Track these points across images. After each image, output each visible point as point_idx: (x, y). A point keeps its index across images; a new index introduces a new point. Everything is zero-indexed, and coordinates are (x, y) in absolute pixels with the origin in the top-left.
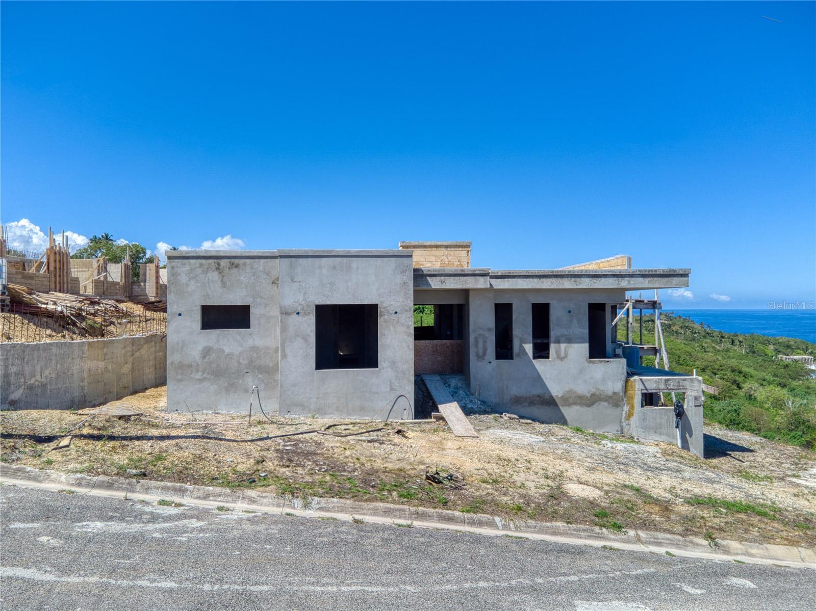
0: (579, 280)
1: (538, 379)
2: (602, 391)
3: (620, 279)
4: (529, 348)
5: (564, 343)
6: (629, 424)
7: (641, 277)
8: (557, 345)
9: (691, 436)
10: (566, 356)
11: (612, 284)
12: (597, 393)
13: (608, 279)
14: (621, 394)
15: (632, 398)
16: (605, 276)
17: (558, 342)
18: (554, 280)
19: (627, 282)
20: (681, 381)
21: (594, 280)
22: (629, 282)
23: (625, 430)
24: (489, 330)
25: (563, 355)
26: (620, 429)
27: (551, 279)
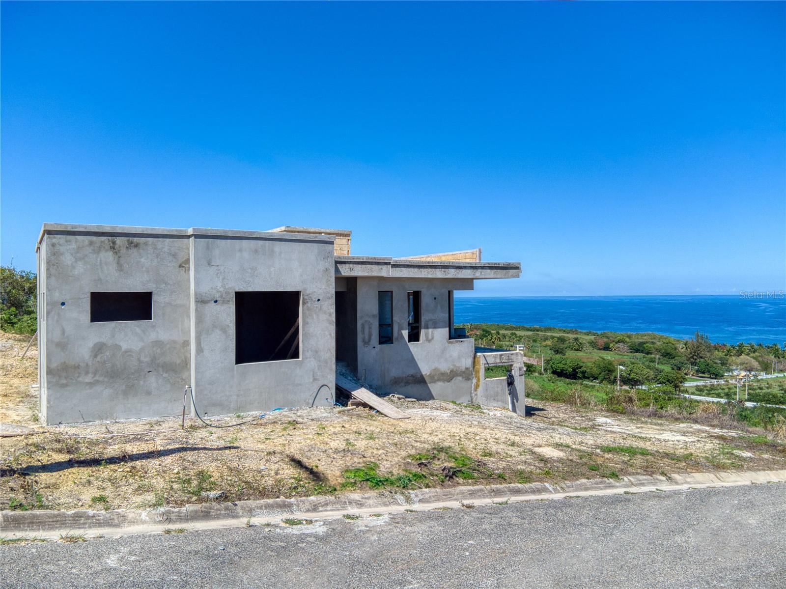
0: (447, 270)
1: (412, 361)
2: (458, 367)
3: (475, 270)
4: (405, 333)
5: (431, 328)
6: (476, 395)
7: (489, 269)
8: (426, 330)
9: (517, 402)
10: (433, 338)
11: (470, 275)
12: (455, 370)
13: (467, 270)
14: (471, 369)
15: (478, 372)
16: (465, 267)
17: (427, 327)
18: (429, 270)
19: (480, 273)
20: (510, 356)
21: (458, 271)
22: (481, 273)
23: (474, 400)
24: (374, 316)
25: (430, 337)
26: (470, 399)
27: (427, 269)
